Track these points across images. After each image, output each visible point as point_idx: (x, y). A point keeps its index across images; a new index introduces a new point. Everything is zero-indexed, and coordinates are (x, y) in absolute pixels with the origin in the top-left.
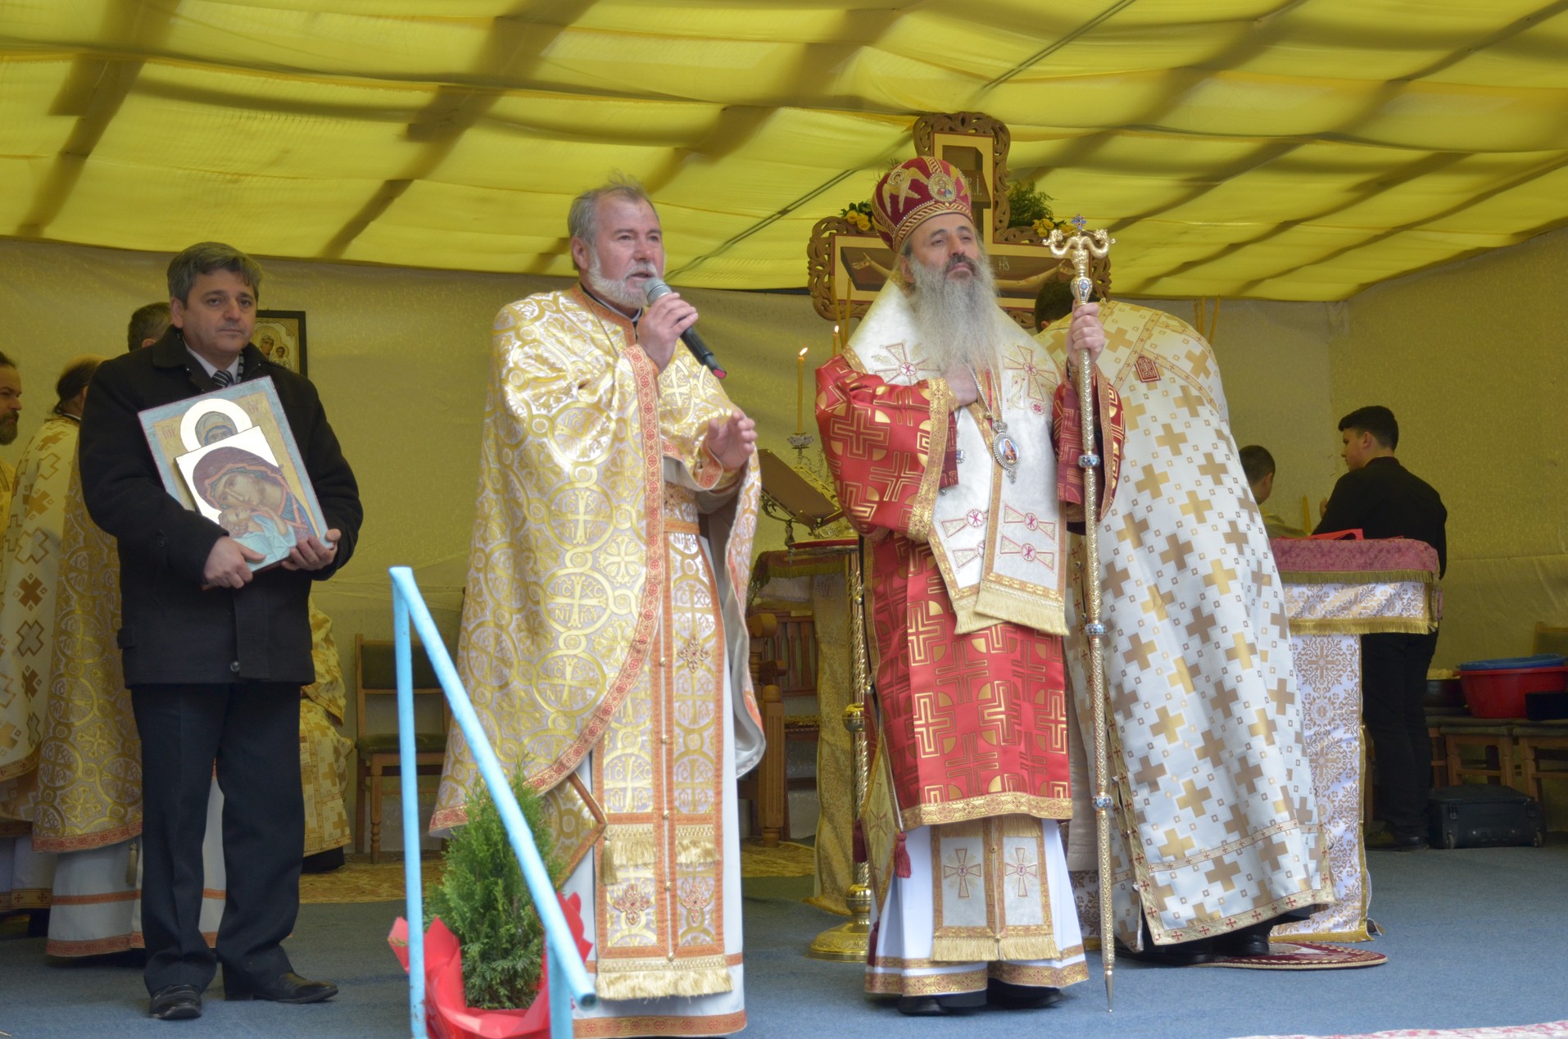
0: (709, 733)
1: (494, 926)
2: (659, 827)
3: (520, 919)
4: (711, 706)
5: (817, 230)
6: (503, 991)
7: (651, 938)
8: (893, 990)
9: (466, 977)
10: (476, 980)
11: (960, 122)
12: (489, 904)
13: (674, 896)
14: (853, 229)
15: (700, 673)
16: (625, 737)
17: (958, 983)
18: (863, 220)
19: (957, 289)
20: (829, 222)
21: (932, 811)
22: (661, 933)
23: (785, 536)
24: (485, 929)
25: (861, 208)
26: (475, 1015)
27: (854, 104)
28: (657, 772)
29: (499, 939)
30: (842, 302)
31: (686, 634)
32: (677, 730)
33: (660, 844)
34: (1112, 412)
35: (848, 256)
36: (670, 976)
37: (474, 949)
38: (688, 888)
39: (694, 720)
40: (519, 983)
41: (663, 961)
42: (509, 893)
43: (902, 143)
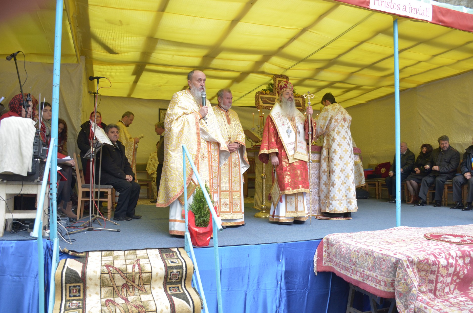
0: (238, 178)
1: (201, 212)
2: (230, 193)
3: (205, 210)
4: (239, 173)
5: (256, 94)
6: (202, 224)
7: (228, 210)
8: (277, 221)
9: (196, 221)
10: (197, 222)
11: (281, 76)
12: (200, 208)
13: (232, 204)
14: (263, 94)
15: (236, 168)
16: (224, 178)
17: (289, 220)
18: (264, 92)
19: (289, 102)
20: (258, 92)
21: (287, 192)
22: (230, 209)
23: (251, 145)
24: (199, 212)
25: (264, 90)
26: (197, 228)
27: (263, 73)
28: (229, 184)
29: (202, 214)
30: (261, 106)
31: (234, 162)
32: (233, 177)
33: (230, 195)
34: (314, 125)
35: (261, 98)
36: (231, 216)
37: (197, 216)
38: (235, 202)
39: (236, 176)
40: (205, 222)
41: (230, 213)
42: (204, 206)
43: (271, 80)
